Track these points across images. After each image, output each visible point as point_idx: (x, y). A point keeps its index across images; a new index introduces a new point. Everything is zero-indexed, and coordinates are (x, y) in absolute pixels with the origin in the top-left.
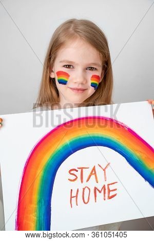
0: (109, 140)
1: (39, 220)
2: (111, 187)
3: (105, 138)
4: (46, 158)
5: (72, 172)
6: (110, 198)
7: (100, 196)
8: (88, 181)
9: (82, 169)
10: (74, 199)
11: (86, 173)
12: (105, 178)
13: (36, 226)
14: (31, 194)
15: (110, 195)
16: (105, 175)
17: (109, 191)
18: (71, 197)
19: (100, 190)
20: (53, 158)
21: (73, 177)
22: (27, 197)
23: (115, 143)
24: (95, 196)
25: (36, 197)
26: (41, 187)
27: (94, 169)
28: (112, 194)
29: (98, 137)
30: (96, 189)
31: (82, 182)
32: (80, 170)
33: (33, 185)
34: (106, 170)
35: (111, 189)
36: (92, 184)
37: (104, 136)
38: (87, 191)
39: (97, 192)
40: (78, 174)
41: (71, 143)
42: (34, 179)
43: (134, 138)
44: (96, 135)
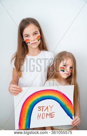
0: (55, 97)
2: (53, 114)
4: (31, 102)
5: (40, 108)
7: (48, 116)
8: (45, 111)
9: (43, 107)
14: (24, 114)
16: (51, 109)
17: (52, 115)
18: (38, 116)
20: (33, 103)
22: (23, 115)
25: (26, 115)
26: (28, 112)
27: (47, 107)
28: (52, 116)
29: (51, 96)
30: (47, 114)
31: (42, 111)
32: (42, 107)
33: (25, 111)
36: (46, 112)
37: (53, 96)
38: (44, 115)
40: (41, 108)
41: (40, 98)
42: (26, 109)
44: (50, 95)
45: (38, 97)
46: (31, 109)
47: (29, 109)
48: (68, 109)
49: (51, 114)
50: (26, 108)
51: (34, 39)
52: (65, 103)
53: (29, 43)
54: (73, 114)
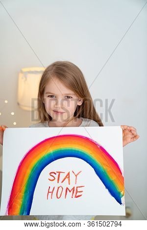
0: (83, 153)
1: (24, 205)
2: (79, 189)
3: (81, 152)
4: (35, 162)
5: (53, 174)
6: (76, 197)
7: (69, 194)
8: (62, 182)
9: (60, 173)
11: (62, 176)
12: (76, 182)
13: (21, 208)
14: (21, 186)
15: (77, 195)
16: (76, 180)
17: (77, 192)
18: (49, 192)
19: (70, 189)
21: (52, 178)
22: (18, 187)
23: (88, 156)
24: (66, 194)
25: (24, 188)
26: (28, 181)
27: (69, 174)
28: (78, 194)
29: (75, 151)
30: (67, 189)
31: (58, 182)
32: (58, 174)
34: (78, 176)
35: (78, 191)
36: (65, 185)
37: (80, 151)
38: (60, 189)
39: (68, 191)
40: (56, 176)
41: (54, 153)
42: (24, 175)
43: (104, 154)
44: (73, 149)
45: (51, 150)
46: (35, 176)
47: (31, 175)
48: (111, 182)
49: (75, 189)
50: (25, 173)
52: (105, 168)
54: (122, 193)
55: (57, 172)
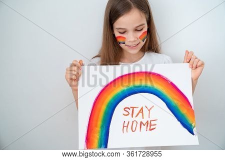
1: (101, 139)
2: (153, 123)
4: (109, 98)
5: (127, 109)
6: (151, 130)
7: (144, 128)
8: (136, 116)
9: (133, 108)
10: (125, 128)
11: (136, 111)
12: (149, 116)
14: (97, 121)
16: (149, 114)
17: (151, 125)
18: (124, 126)
19: (144, 123)
20: (114, 98)
21: (128, 113)
23: (159, 92)
25: (100, 123)
26: (104, 117)
27: (142, 109)
28: (152, 127)
30: (141, 123)
31: (132, 117)
32: (131, 109)
33: (98, 115)
34: (151, 110)
36: (139, 119)
38: (135, 123)
39: (142, 125)
40: (130, 111)
41: (127, 90)
42: (100, 111)
46: (110, 111)
47: (106, 111)
48: (182, 115)
49: (149, 123)
51: (136, 40)
52: (176, 102)
53: (124, 43)
54: (193, 125)
55: (131, 107)
